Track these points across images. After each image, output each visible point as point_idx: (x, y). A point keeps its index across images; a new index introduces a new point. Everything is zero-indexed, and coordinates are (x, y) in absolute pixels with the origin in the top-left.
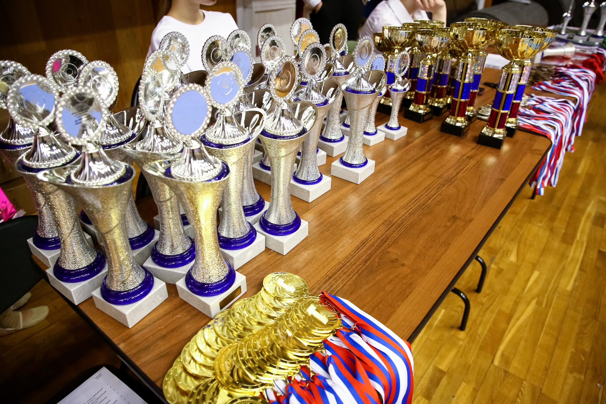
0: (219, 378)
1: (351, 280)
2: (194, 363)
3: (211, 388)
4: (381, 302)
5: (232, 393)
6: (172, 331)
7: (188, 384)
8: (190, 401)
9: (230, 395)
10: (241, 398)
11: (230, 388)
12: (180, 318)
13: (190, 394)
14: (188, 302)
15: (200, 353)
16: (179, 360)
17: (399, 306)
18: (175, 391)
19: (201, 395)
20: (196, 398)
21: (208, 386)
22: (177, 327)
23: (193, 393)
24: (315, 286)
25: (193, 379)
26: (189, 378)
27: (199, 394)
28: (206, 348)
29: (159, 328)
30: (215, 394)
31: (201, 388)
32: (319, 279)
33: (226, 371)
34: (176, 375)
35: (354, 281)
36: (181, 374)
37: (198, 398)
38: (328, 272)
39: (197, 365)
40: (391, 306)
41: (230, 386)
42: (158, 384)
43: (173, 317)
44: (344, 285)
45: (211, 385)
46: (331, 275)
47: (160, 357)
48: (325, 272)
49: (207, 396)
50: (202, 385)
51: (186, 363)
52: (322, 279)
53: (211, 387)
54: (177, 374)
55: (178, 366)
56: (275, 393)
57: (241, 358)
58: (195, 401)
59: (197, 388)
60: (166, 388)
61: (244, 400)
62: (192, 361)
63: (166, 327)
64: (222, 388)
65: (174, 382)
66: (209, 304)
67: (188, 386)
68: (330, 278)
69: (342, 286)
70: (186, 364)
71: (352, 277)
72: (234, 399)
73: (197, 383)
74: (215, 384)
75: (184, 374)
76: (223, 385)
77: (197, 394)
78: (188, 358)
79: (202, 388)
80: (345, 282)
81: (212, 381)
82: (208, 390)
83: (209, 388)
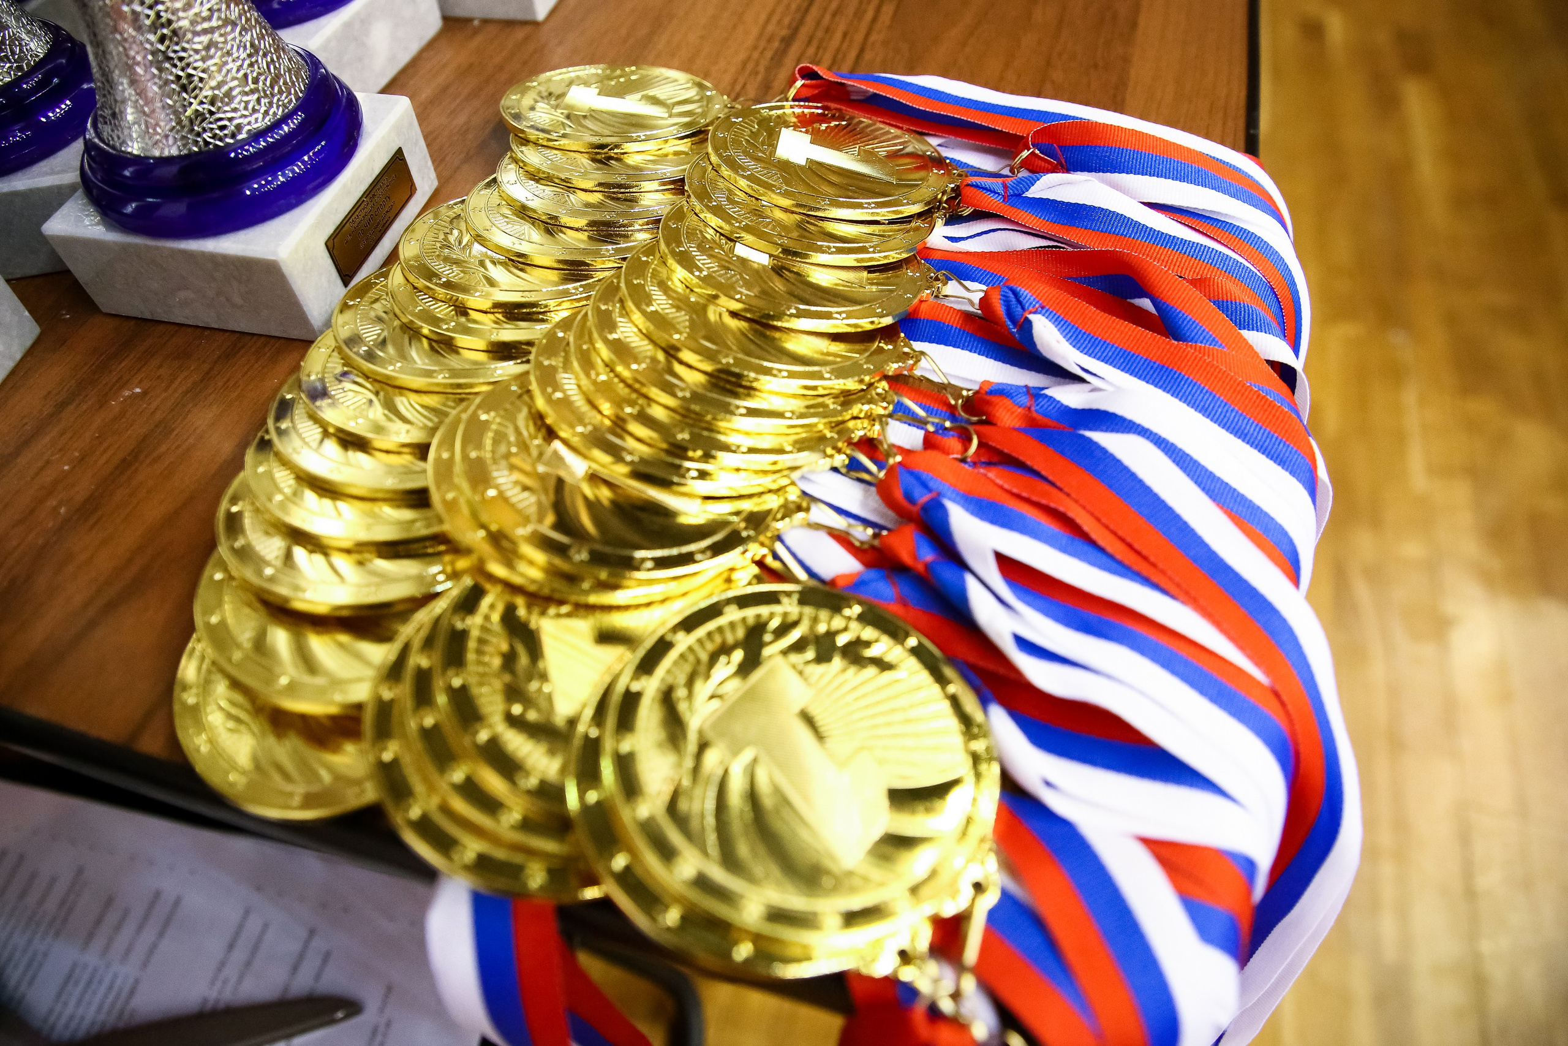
0: (498, 569)
1: (878, 26)
2: (318, 558)
3: (481, 641)
4: (1048, 63)
5: (619, 621)
6: (127, 464)
7: (327, 674)
8: (387, 756)
9: (607, 637)
10: (689, 623)
11: (593, 599)
12: (145, 393)
13: (368, 718)
14: (161, 315)
15: (327, 503)
16: (218, 576)
17: (1126, 60)
18: (271, 740)
19: (441, 699)
20: (413, 725)
21: (459, 638)
22: (145, 438)
23: (384, 711)
24: (741, 80)
25: (344, 638)
26: (320, 645)
27: (423, 695)
28: (348, 464)
29: (48, 477)
30: (523, 660)
31: (420, 660)
32: (742, 56)
33: (527, 520)
34: (237, 656)
35: (890, 27)
36: (260, 645)
37: (429, 721)
38: (764, 27)
39: (342, 562)
40: (1096, 66)
41: (586, 585)
42: (151, 745)
43: (102, 403)
44: (862, 51)
45: (474, 623)
46: (784, 32)
47: (111, 607)
48: (755, 31)
49: (475, 691)
50: (417, 644)
51: (269, 571)
52: (756, 55)
53: (475, 633)
54: (239, 646)
55: (227, 607)
56: (842, 538)
57: (580, 429)
58: (419, 745)
59: (394, 672)
60: (204, 749)
61: (711, 626)
62: (299, 552)
63: (82, 459)
64: (543, 613)
65: (239, 698)
66: (270, 257)
67: (337, 683)
68: (787, 42)
69: (853, 54)
70: (272, 579)
71: (875, 19)
72: (648, 644)
73: (379, 653)
74: (491, 605)
75: (280, 638)
76: (541, 600)
77: (409, 703)
78: (271, 548)
79: (424, 662)
80: (859, 37)
81: (469, 602)
82: (471, 656)
83: (472, 644)
